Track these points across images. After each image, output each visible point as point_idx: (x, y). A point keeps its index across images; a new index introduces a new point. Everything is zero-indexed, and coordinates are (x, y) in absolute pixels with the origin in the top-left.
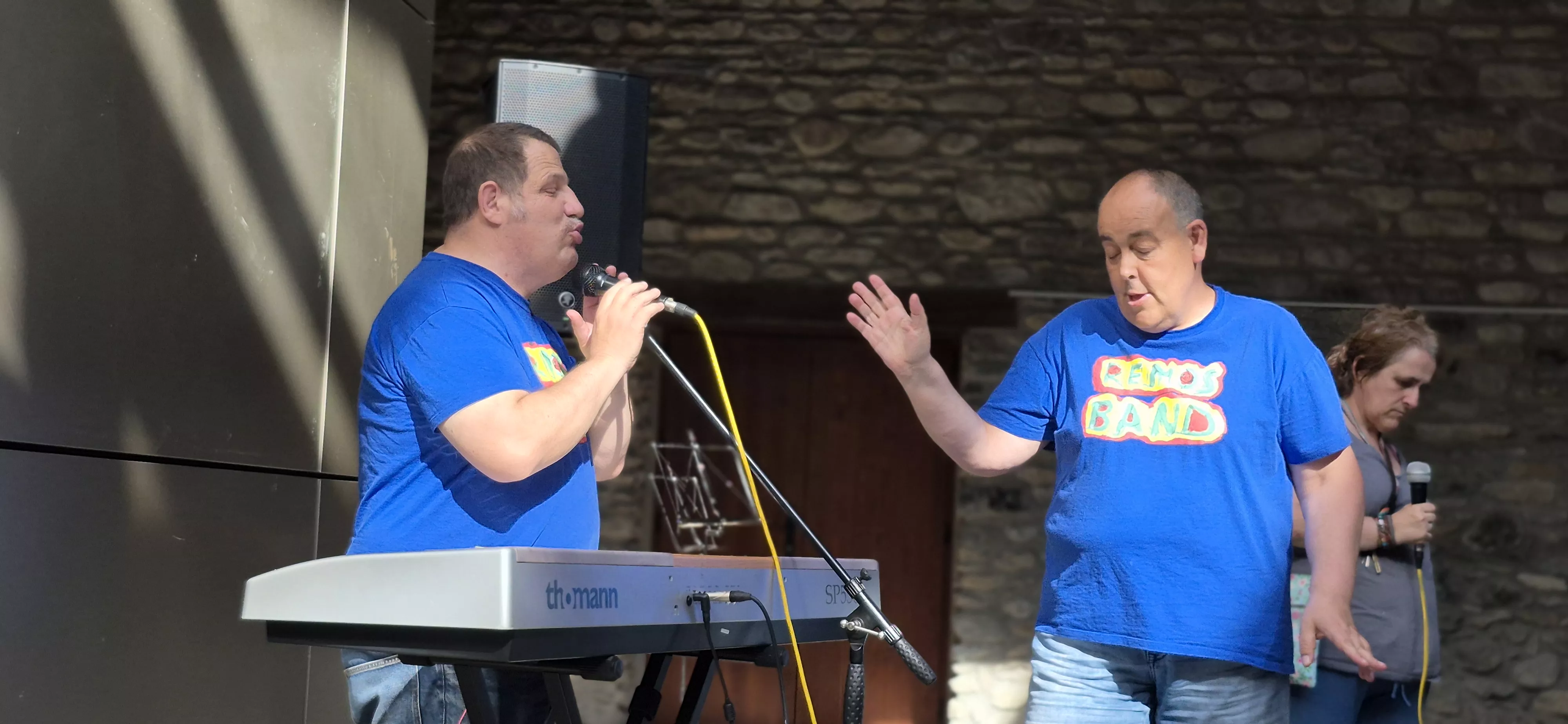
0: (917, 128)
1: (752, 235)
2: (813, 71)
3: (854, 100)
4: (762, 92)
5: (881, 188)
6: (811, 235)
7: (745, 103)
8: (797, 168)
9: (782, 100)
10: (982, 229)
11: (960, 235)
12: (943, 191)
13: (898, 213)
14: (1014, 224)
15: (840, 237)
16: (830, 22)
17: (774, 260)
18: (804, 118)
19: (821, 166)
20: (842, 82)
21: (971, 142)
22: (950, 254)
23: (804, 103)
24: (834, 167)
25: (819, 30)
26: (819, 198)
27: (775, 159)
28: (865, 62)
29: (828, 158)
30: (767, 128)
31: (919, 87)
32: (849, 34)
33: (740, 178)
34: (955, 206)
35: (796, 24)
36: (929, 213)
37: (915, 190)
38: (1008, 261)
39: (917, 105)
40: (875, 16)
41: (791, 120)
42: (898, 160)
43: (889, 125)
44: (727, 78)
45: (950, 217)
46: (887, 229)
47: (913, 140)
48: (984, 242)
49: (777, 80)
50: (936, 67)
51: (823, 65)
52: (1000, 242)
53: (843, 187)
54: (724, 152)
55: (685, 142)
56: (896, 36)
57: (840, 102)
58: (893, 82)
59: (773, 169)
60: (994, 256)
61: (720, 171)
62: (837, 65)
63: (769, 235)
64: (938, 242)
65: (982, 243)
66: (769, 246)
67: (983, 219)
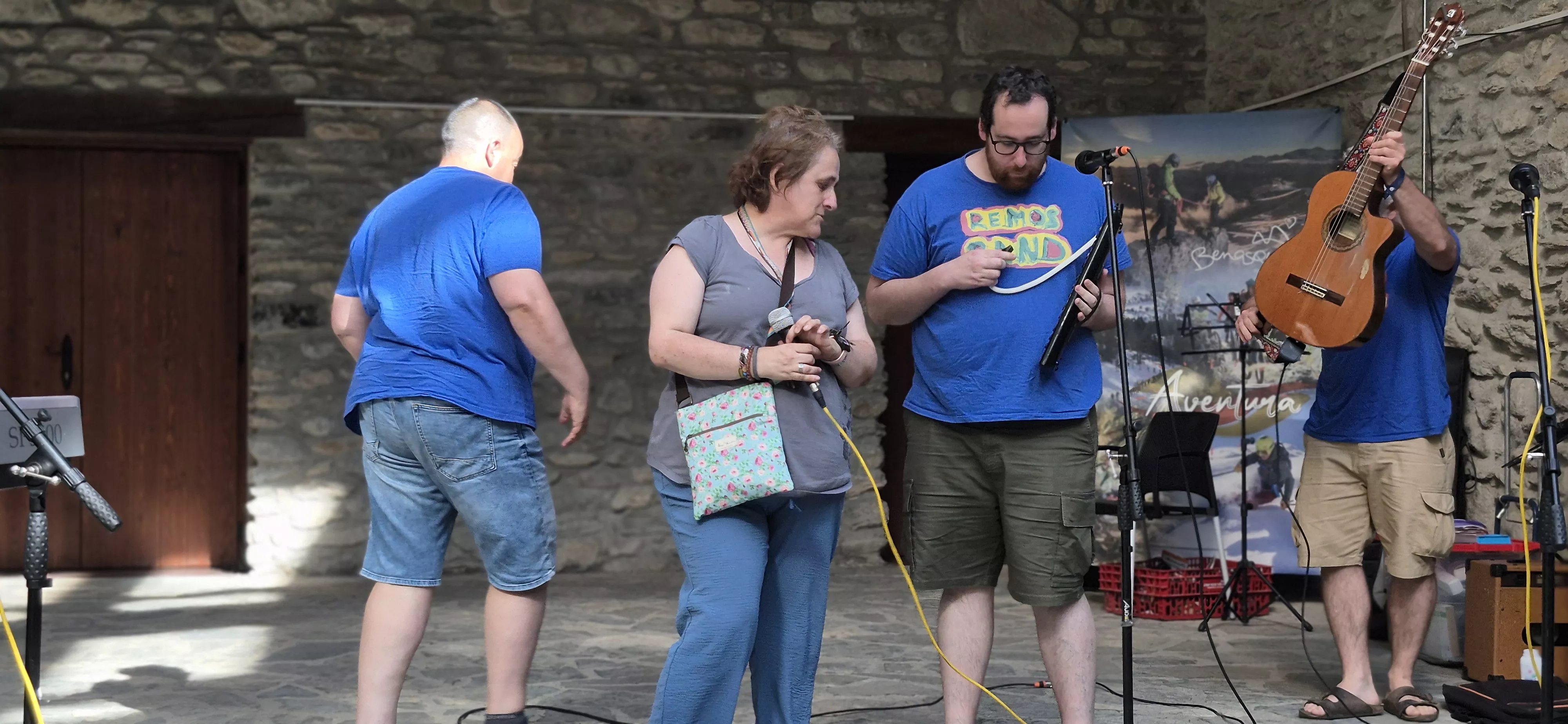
6: (74, 38)
10: (263, 34)
11: (238, 39)
14: (297, 29)
15: (107, 40)
17: (31, 66)
22: (230, 60)
34: (233, 9)
36: (205, 16)
38: (293, 67)
45: (228, 21)
46: (158, 33)
48: (266, 47)
52: (283, 47)
60: (277, 62)
63: (25, 38)
64: (216, 47)
65: (264, 48)
66: (26, 50)
67: (264, 23)
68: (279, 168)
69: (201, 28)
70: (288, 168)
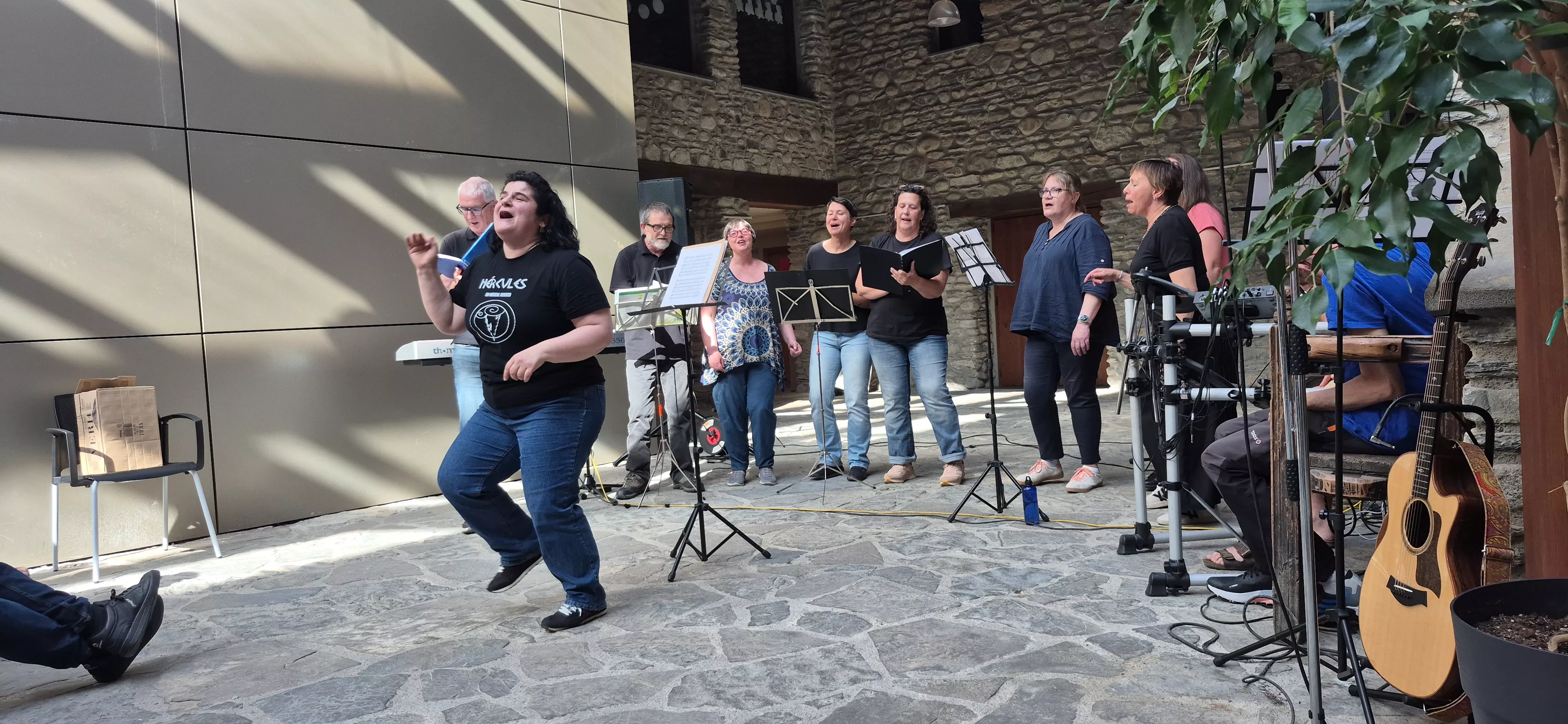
0: (1071, 113)
1: (1008, 175)
2: (1025, 97)
3: (1043, 106)
4: (1007, 111)
5: (1056, 144)
6: (1031, 170)
7: (1000, 118)
8: (1022, 141)
9: (1013, 113)
10: (1102, 154)
11: (1092, 159)
12: (1084, 140)
13: (1065, 154)
14: (1116, 149)
15: (1043, 168)
16: (1029, 73)
17: (1017, 184)
18: (1023, 119)
19: (1032, 139)
20: (1037, 99)
21: (1094, 115)
22: (1090, 168)
23: (1023, 112)
24: (1037, 138)
25: (1026, 78)
26: (1032, 153)
27: (1013, 139)
28: (1046, 88)
29: (1033, 135)
30: (1010, 126)
31: (1069, 94)
32: (1038, 77)
33: (1000, 151)
34: (1091, 146)
35: (1017, 78)
36: (1079, 151)
37: (1072, 142)
38: (1114, 166)
39: (1069, 103)
40: (1049, 66)
41: (1018, 121)
42: (1064, 129)
43: (1058, 115)
44: (992, 108)
45: (1088, 151)
46: (1061, 162)
47: (1069, 119)
48: (1104, 159)
49: (1011, 104)
50: (1076, 84)
51: (1029, 93)
52: (1110, 158)
53: (1041, 147)
54: (992, 141)
55: (978, 139)
56: (1057, 73)
57: (1037, 108)
58: (1058, 95)
59: (1013, 144)
60: (1107, 165)
61: (992, 149)
62: (1034, 92)
63: (1014, 174)
64: (1084, 163)
65: (1103, 160)
66: (1014, 179)
67: (1103, 150)
68: (1112, 212)
69: (1078, 156)
70: (1115, 211)
